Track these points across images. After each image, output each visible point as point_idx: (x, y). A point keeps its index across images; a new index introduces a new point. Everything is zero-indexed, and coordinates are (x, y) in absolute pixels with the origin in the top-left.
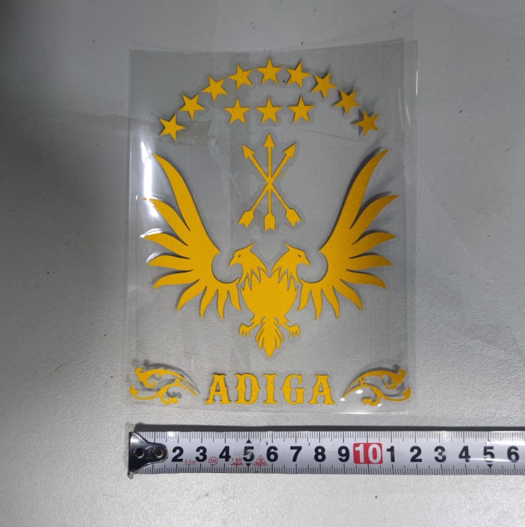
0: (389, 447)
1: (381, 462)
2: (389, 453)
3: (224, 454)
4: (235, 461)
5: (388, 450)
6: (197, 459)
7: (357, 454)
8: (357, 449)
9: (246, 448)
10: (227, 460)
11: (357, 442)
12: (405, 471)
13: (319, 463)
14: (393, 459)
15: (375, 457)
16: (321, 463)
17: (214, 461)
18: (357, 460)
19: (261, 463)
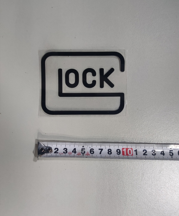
0: (135, 150)
1: (132, 155)
2: (135, 152)
3: (74, 151)
4: (78, 153)
5: (135, 151)
6: (64, 152)
7: (123, 152)
8: (123, 150)
9: (82, 149)
10: (75, 153)
11: (123, 148)
12: (141, 159)
13: (109, 155)
14: (137, 154)
15: (130, 153)
16: (110, 155)
17: (70, 153)
18: (123, 154)
19: (88, 154)
